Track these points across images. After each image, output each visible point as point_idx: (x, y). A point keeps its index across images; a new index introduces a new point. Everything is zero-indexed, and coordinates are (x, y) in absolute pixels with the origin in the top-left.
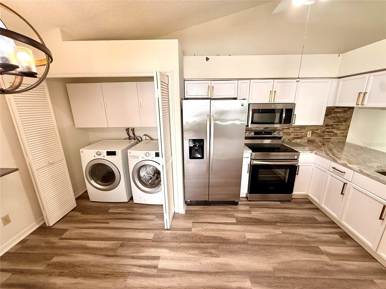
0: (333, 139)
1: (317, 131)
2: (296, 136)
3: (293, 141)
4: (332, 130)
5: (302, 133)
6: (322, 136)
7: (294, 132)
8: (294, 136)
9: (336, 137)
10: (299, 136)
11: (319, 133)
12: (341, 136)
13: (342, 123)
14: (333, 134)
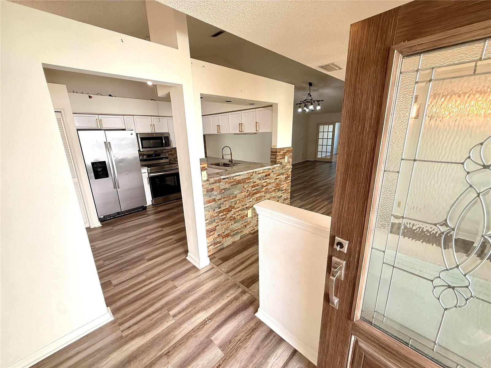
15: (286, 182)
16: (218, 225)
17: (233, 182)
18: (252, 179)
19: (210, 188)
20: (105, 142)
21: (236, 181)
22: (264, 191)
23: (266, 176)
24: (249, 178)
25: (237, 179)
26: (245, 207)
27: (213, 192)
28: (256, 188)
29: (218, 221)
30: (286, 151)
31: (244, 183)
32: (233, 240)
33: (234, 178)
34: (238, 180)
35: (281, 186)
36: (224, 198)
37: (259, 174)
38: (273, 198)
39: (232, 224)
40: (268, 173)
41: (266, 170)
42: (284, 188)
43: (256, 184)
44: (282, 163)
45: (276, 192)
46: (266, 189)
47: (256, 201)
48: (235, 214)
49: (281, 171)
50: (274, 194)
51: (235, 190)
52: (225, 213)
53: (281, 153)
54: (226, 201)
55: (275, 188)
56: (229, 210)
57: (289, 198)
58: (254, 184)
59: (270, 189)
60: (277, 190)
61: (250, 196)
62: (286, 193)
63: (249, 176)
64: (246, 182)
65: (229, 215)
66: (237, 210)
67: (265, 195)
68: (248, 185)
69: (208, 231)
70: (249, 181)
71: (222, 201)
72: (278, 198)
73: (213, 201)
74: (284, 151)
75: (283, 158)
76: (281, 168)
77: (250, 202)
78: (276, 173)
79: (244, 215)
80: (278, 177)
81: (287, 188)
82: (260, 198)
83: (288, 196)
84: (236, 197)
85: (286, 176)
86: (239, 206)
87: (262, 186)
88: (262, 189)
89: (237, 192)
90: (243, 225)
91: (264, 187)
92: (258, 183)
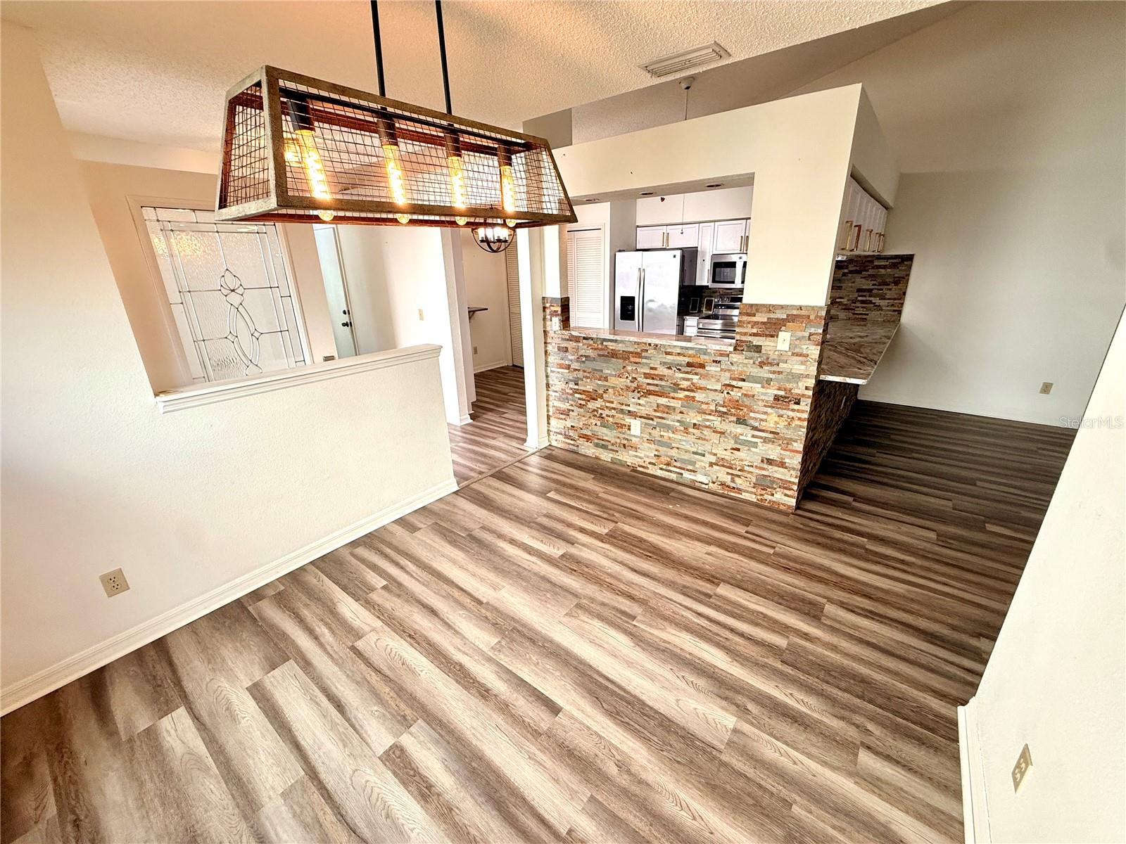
0: (874, 315)
4: (870, 299)
9: (879, 312)
12: (889, 311)
14: (872, 305)
15: (781, 412)
16: (573, 411)
17: (601, 349)
18: (646, 358)
19: (562, 346)
20: (640, 269)
21: (609, 351)
22: (680, 399)
23: (689, 365)
24: (638, 355)
25: (611, 348)
26: (624, 407)
27: (567, 354)
28: (655, 382)
29: (572, 403)
30: (785, 317)
31: (625, 359)
32: (597, 455)
33: (605, 343)
34: (612, 350)
35: (752, 415)
36: (584, 371)
37: (667, 353)
38: (714, 432)
39: (596, 425)
40: (698, 360)
41: (691, 352)
42: (770, 425)
43: (656, 372)
44: (758, 349)
45: (730, 422)
46: (687, 396)
47: (655, 410)
48: (603, 409)
49: (755, 371)
50: (716, 422)
51: (605, 365)
52: (584, 397)
53: (754, 319)
54: (587, 378)
55: (724, 410)
56: (593, 397)
57: (794, 469)
58: (652, 372)
59: (702, 403)
60: (734, 419)
61: (639, 392)
62: (780, 445)
63: (639, 350)
64: (632, 359)
65: (591, 405)
66: (608, 404)
67: (683, 409)
68: (634, 368)
69: (559, 410)
70: (638, 360)
71: (581, 374)
72: (736, 442)
73: (566, 369)
74: (772, 316)
75: (767, 336)
76: (754, 363)
77: (640, 404)
78: (729, 370)
79: (623, 422)
80: (741, 384)
81: (785, 431)
82: (666, 410)
83: (787, 460)
84: (607, 381)
85: (782, 393)
86: (612, 400)
87: (674, 384)
88: (675, 391)
89: (609, 372)
90: (618, 441)
91: (681, 389)
92: (661, 374)
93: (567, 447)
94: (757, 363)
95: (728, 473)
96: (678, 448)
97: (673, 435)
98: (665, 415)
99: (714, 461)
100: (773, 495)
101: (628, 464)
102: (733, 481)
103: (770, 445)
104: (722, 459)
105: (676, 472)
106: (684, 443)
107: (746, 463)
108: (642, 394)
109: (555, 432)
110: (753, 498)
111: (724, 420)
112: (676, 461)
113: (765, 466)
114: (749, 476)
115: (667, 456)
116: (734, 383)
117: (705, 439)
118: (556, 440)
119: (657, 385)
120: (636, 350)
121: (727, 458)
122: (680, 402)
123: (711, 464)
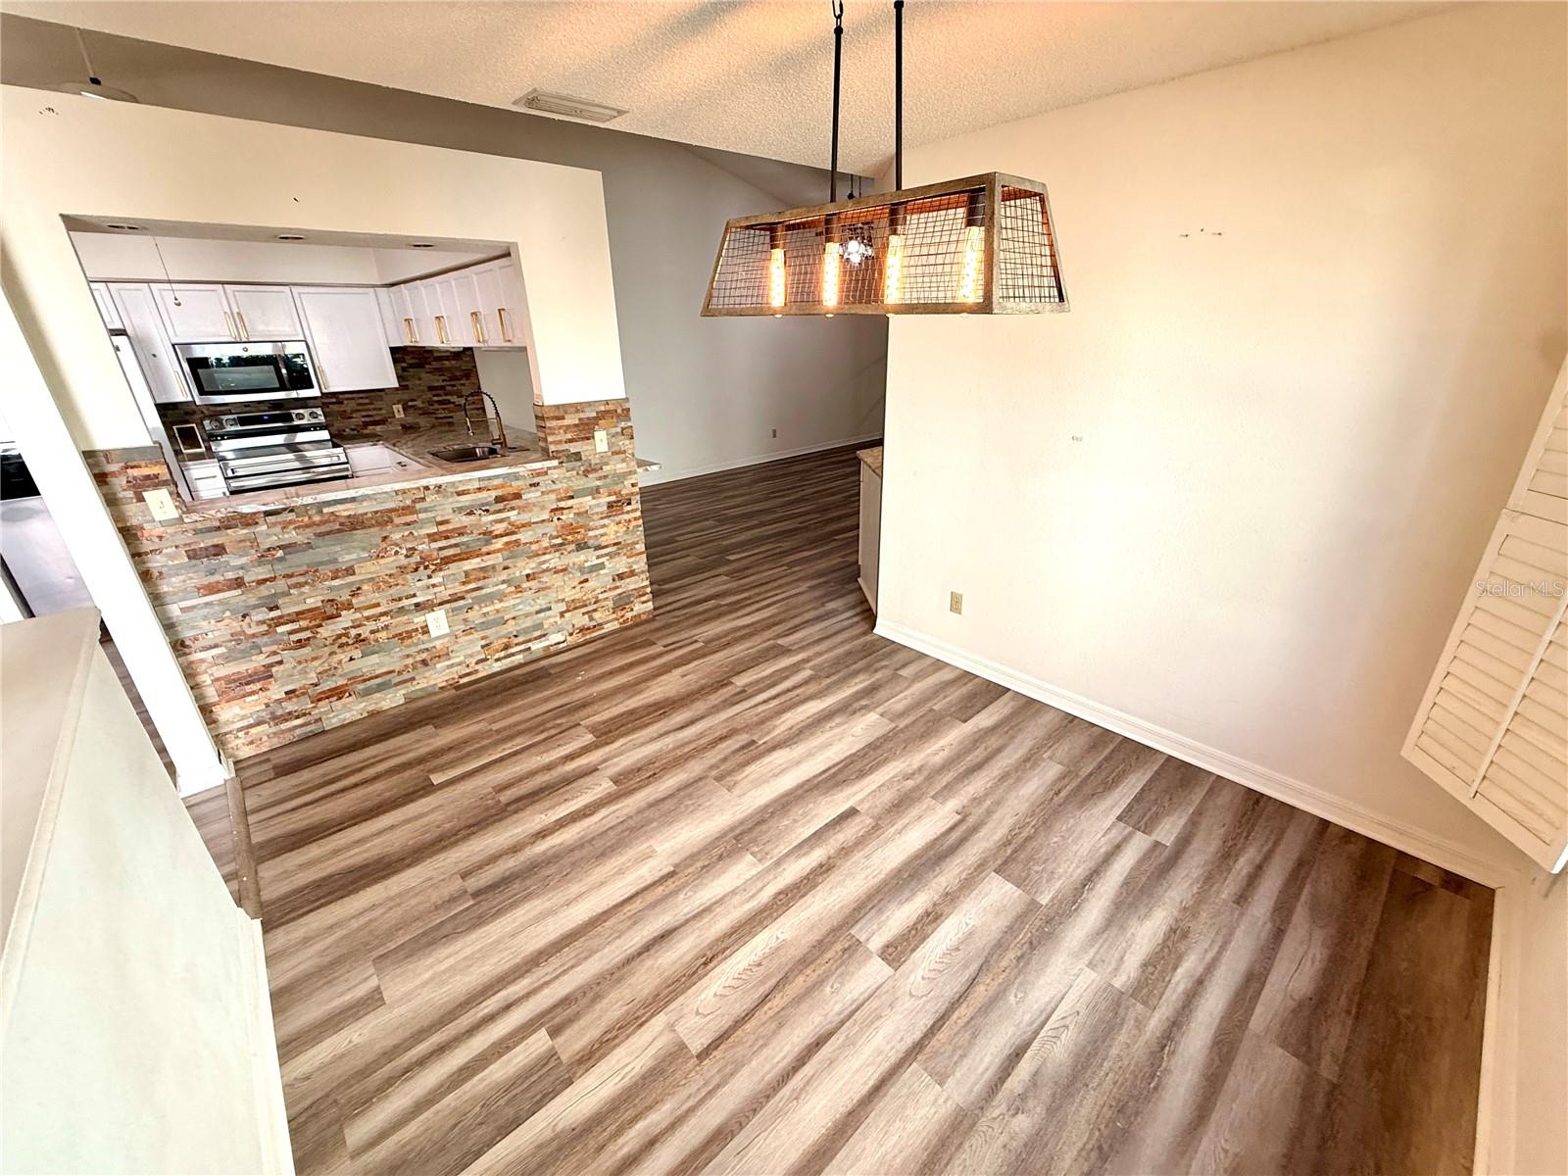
0: (459, 417)
1: (415, 403)
2: (367, 419)
3: (365, 432)
4: (447, 398)
5: (380, 409)
6: (433, 413)
7: (359, 411)
8: (363, 419)
9: (463, 413)
10: (377, 418)
11: (421, 406)
12: (473, 409)
13: (462, 382)
14: (452, 405)
15: (617, 519)
16: (281, 663)
17: (323, 523)
18: (426, 510)
19: (202, 545)
21: (341, 520)
22: (499, 550)
23: (499, 500)
24: (409, 510)
25: (346, 514)
26: (405, 602)
27: (224, 558)
28: (453, 541)
29: (274, 648)
30: (594, 415)
31: (382, 524)
32: (370, 708)
33: (325, 510)
34: (349, 516)
35: (591, 534)
36: (289, 576)
37: (459, 494)
38: (555, 573)
39: (351, 659)
40: (511, 490)
41: (496, 482)
42: (611, 538)
43: (450, 527)
44: (577, 456)
45: (569, 552)
46: (507, 543)
47: (464, 583)
48: (359, 626)
49: (581, 483)
50: (554, 560)
51: (338, 548)
52: (303, 623)
53: (566, 422)
54: (299, 585)
55: (559, 541)
56: (327, 613)
57: (643, 572)
58: (442, 528)
59: (531, 543)
60: (573, 547)
61: (426, 568)
62: (625, 554)
63: (408, 502)
64: (397, 520)
65: (328, 631)
66: (366, 613)
67: (506, 563)
68: (406, 533)
69: (235, 681)
70: (409, 519)
71: (281, 585)
72: (583, 573)
73: (230, 588)
74: (582, 415)
75: (583, 439)
76: (578, 474)
77: (434, 586)
78: (552, 491)
79: (410, 628)
80: (570, 503)
81: (626, 537)
82: (482, 575)
83: (635, 567)
84: (354, 573)
85: (613, 498)
86: (374, 601)
87: (484, 534)
88: (488, 543)
89: (354, 556)
90: (410, 661)
91: (497, 537)
92: (459, 526)
93: (288, 738)
94: (581, 472)
95: (584, 614)
96: (514, 618)
97: (502, 604)
98: (480, 584)
99: (565, 609)
100: (632, 610)
101: (440, 685)
102: (591, 619)
103: (617, 559)
104: (573, 601)
105: (521, 651)
106: (520, 607)
107: (599, 591)
108: (433, 567)
109: (240, 730)
110: (616, 625)
111: (562, 554)
112: (516, 636)
113: (618, 584)
114: (606, 603)
115: (501, 638)
116: (562, 504)
117: (546, 588)
118: (252, 743)
119: (456, 545)
120: (402, 504)
121: (577, 597)
122: (499, 555)
123: (562, 614)
